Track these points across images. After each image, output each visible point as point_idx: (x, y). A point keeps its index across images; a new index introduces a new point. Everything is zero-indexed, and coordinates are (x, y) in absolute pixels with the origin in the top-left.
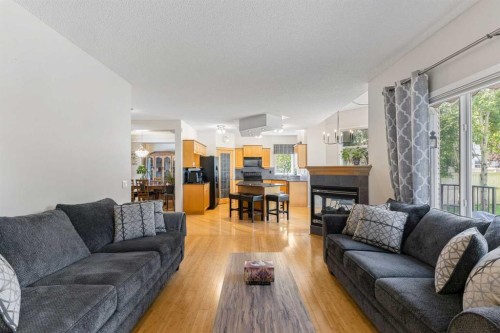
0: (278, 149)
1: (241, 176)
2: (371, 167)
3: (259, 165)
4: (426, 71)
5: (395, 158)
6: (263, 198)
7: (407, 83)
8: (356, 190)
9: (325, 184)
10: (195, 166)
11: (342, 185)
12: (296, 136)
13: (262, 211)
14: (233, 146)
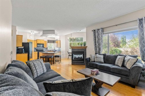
0: (49, 41)
1: (36, 50)
2: (87, 47)
3: (43, 47)
4: (103, 28)
5: (96, 44)
6: (54, 57)
7: (98, 30)
8: (83, 52)
9: (76, 51)
10: (21, 46)
11: (80, 51)
12: (54, 38)
13: (53, 61)
14: (33, 39)
